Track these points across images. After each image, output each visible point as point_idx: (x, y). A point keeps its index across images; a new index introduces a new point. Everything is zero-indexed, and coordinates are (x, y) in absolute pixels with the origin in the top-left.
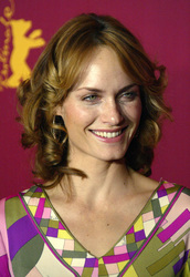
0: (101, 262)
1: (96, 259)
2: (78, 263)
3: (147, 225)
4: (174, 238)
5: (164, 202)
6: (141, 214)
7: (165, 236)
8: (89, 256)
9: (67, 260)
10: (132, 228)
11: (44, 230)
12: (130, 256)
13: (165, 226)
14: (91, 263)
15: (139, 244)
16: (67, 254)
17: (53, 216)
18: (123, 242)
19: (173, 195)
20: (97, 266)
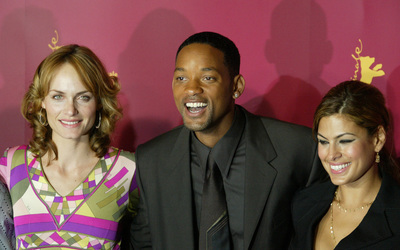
0: (65, 199)
1: (61, 198)
2: (49, 199)
3: (97, 176)
4: (116, 185)
5: (109, 162)
6: (94, 169)
7: (110, 184)
8: (57, 195)
9: (42, 197)
10: (87, 179)
11: (32, 175)
12: (85, 197)
13: (109, 178)
14: (58, 200)
15: (91, 189)
16: (43, 192)
17: (39, 167)
18: (80, 187)
19: (113, 158)
20: (62, 201)
